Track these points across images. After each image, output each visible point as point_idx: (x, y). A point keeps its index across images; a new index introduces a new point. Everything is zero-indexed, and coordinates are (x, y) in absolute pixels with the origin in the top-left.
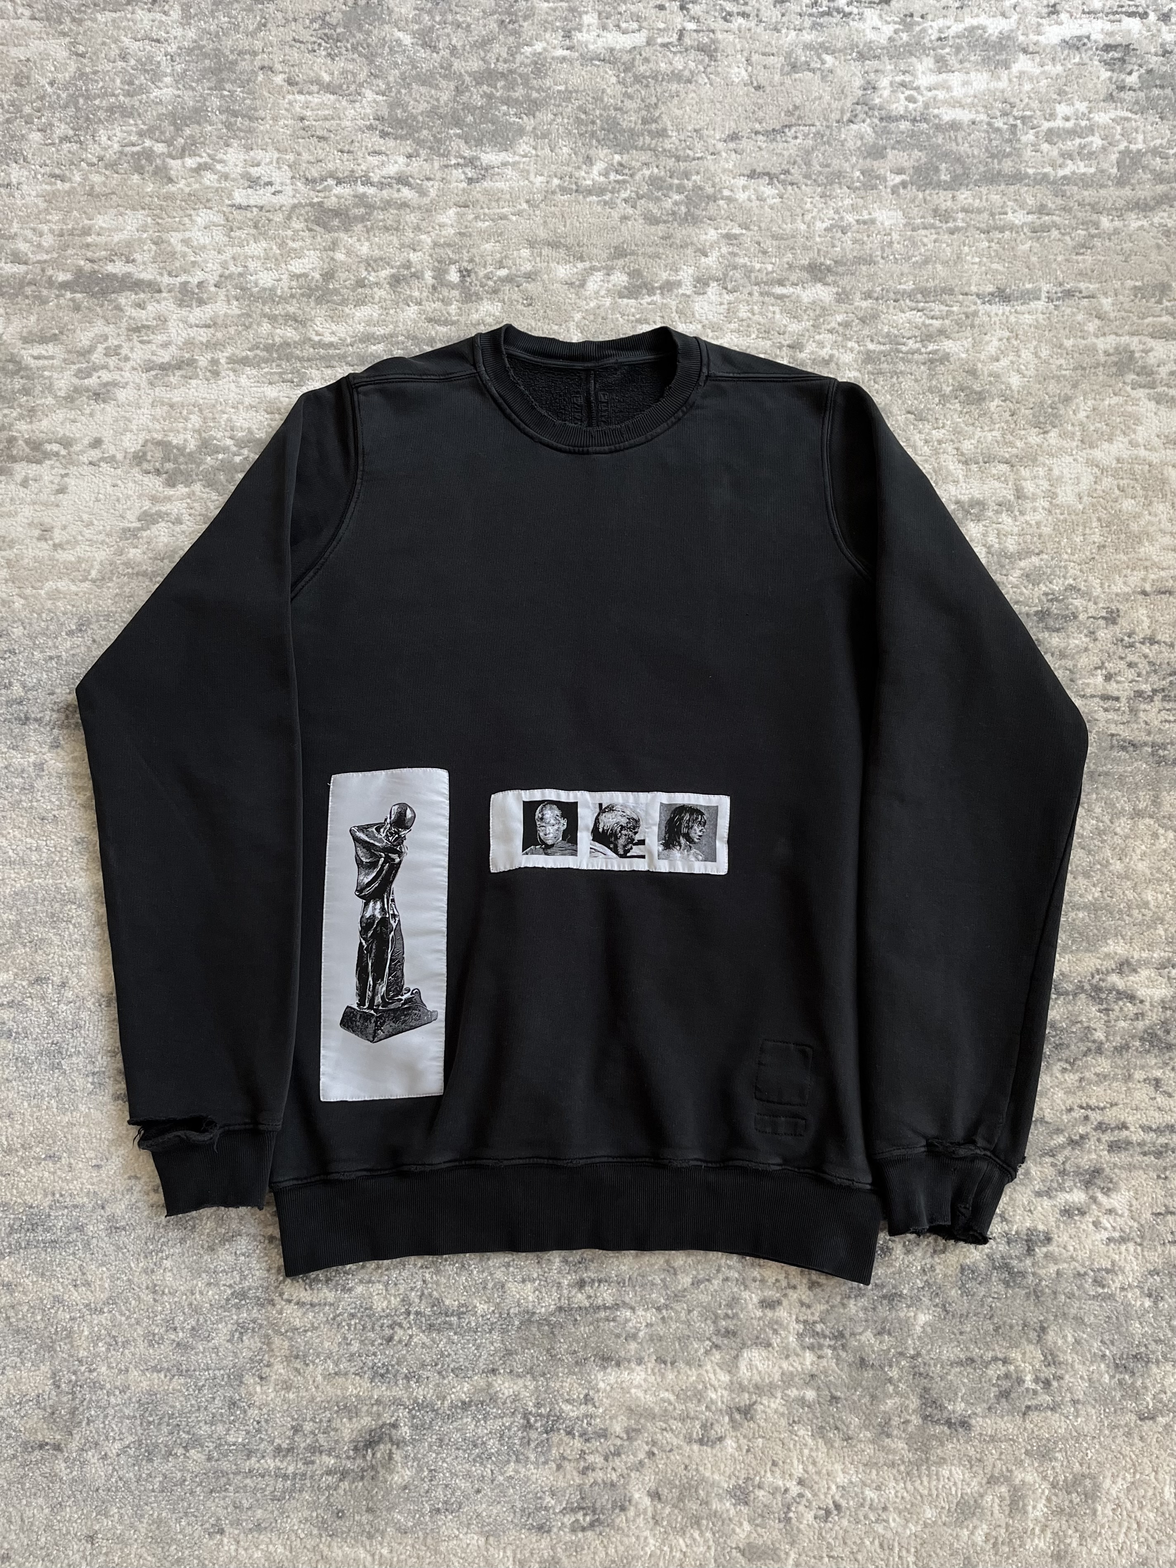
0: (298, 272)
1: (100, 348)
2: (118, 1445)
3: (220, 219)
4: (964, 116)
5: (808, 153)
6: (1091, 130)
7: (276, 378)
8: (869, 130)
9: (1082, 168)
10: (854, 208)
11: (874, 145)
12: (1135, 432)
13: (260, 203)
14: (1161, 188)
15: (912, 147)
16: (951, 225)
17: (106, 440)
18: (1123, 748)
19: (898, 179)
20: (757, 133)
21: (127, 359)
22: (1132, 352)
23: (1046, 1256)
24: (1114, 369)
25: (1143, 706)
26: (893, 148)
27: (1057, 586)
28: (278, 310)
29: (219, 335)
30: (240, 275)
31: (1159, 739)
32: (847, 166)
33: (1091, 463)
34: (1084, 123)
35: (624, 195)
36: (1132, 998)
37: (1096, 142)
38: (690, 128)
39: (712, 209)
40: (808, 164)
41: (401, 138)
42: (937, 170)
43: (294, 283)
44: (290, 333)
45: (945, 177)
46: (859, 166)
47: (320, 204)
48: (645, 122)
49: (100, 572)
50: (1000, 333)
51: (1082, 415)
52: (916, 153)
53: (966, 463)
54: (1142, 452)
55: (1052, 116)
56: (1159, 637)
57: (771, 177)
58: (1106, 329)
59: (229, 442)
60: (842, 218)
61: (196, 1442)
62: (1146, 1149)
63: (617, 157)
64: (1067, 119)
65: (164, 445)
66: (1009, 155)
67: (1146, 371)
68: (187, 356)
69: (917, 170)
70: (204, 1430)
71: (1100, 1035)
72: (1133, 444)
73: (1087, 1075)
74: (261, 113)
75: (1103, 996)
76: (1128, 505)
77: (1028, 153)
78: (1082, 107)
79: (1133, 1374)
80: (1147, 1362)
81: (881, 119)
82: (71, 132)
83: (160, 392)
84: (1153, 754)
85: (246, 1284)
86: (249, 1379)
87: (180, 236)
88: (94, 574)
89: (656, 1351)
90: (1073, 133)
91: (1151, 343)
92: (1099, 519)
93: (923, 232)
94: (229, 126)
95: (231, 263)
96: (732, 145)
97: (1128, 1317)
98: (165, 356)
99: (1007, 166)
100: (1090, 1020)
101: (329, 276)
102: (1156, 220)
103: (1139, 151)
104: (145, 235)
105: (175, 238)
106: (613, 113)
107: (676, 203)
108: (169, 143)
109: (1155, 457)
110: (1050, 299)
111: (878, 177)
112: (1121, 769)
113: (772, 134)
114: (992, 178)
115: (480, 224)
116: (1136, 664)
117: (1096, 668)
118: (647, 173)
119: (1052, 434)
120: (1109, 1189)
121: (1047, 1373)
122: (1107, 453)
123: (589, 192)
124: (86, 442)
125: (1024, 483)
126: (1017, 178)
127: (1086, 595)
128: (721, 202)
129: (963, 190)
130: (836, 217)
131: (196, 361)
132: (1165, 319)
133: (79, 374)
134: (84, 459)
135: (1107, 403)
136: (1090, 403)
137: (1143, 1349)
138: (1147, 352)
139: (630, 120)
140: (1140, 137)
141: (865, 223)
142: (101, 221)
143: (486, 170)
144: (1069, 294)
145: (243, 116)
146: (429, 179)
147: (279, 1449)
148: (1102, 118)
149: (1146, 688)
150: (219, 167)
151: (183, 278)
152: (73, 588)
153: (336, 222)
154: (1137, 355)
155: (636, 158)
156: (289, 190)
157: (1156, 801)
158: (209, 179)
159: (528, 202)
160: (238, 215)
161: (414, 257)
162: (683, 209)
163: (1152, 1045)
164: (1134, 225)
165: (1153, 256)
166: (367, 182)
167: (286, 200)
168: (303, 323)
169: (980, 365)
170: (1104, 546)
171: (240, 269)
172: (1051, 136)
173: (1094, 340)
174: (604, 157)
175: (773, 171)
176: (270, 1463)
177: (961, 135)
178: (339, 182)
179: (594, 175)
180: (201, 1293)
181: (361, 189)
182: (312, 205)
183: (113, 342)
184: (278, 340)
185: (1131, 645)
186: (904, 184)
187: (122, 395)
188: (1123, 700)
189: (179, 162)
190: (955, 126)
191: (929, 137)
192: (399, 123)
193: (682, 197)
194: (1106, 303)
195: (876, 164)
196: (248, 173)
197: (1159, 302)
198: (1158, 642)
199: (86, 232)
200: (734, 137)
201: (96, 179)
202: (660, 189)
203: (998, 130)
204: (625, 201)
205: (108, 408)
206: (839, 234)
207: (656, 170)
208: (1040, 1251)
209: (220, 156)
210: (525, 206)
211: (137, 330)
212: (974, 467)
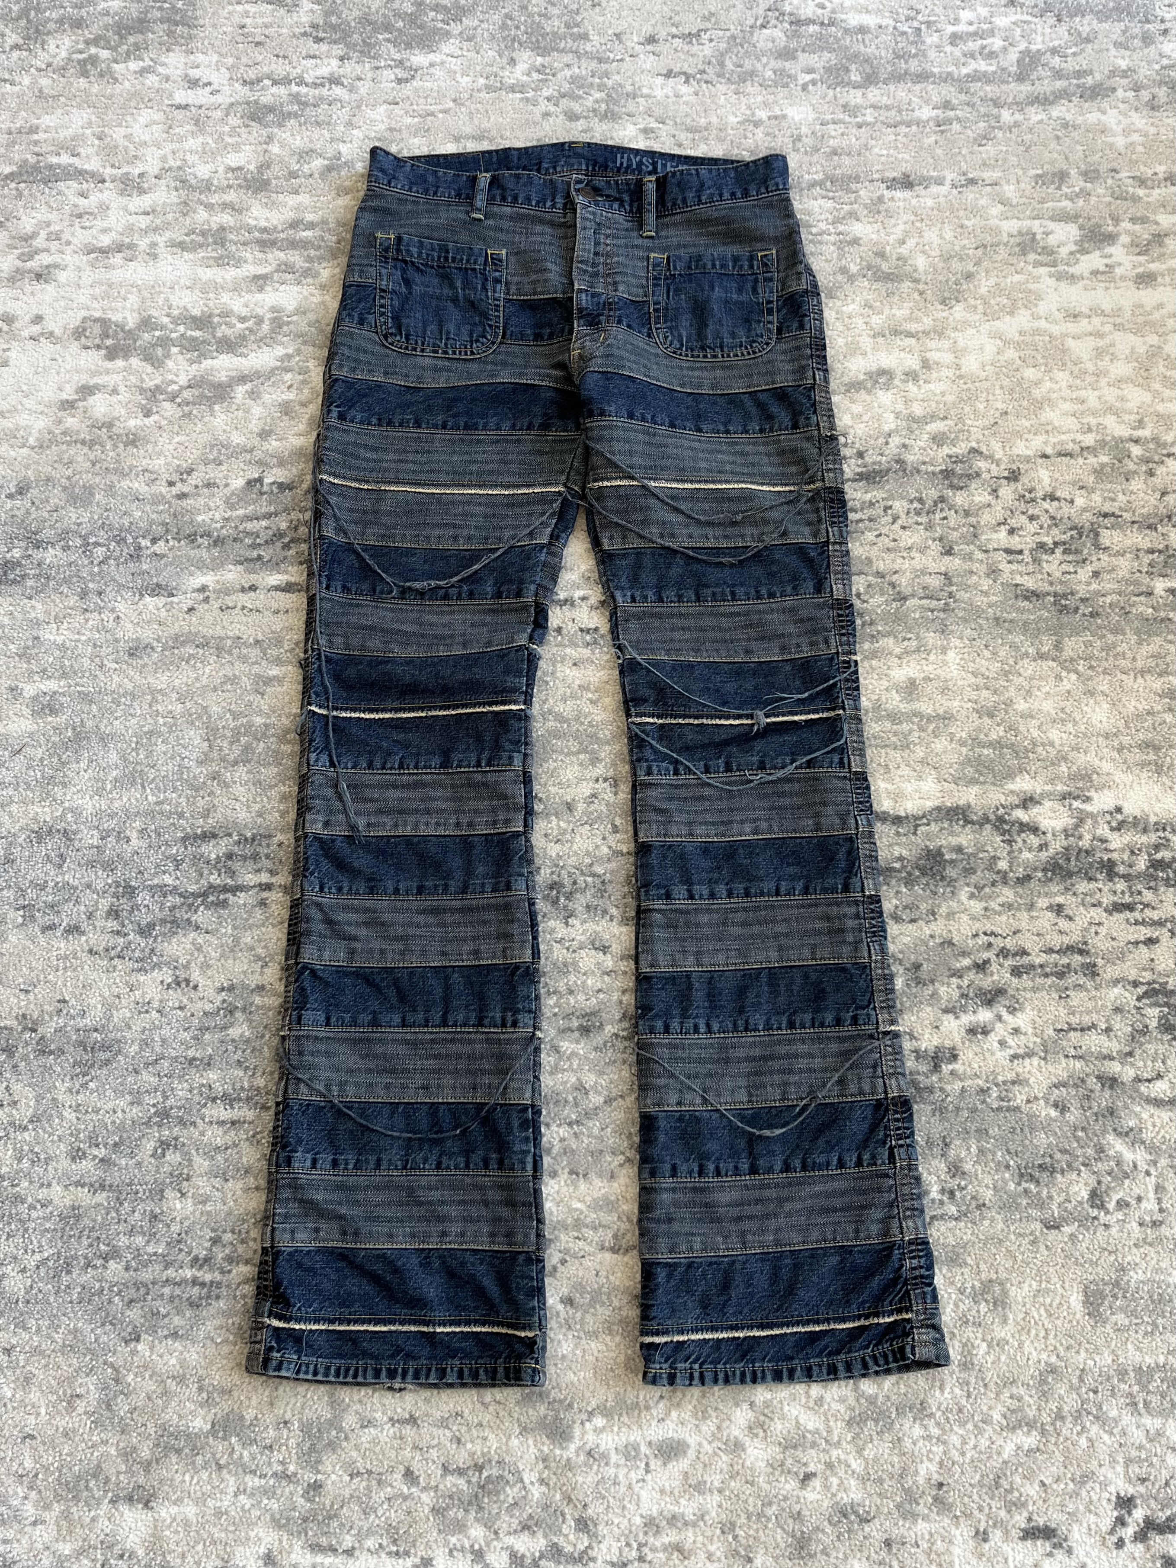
0: (233, 165)
1: (43, 234)
2: (37, 1257)
3: (159, 117)
4: (871, 21)
5: (722, 55)
6: (992, 33)
7: (212, 262)
8: (782, 35)
9: (982, 66)
10: (766, 104)
11: (785, 47)
12: (1036, 305)
13: (198, 102)
14: (1059, 84)
15: (822, 49)
16: (858, 120)
17: (47, 317)
18: (1026, 598)
19: (808, 77)
20: (674, 37)
21: (68, 243)
22: (1034, 234)
23: (952, 1073)
24: (1017, 249)
25: (1045, 557)
26: (803, 51)
27: (961, 449)
28: (215, 199)
29: (158, 222)
30: (180, 168)
31: (1059, 588)
32: (759, 66)
33: (996, 335)
34: (985, 27)
35: (546, 93)
36: (1035, 830)
37: (997, 43)
38: (610, 32)
39: (631, 107)
40: (722, 64)
41: (335, 42)
42: (848, 70)
43: (230, 175)
44: (226, 219)
45: (855, 77)
46: (771, 66)
47: (256, 102)
48: (568, 26)
49: (38, 439)
50: (905, 218)
51: (983, 290)
52: (826, 55)
53: (874, 336)
54: (1043, 324)
55: (957, 21)
56: (1058, 494)
57: (688, 78)
58: (1009, 214)
59: (166, 320)
60: (753, 114)
61: (114, 1254)
62: (1048, 970)
63: (539, 59)
64: (971, 24)
65: (104, 322)
66: (915, 55)
67: (1048, 251)
68: (127, 240)
69: (828, 70)
70: (123, 1241)
71: (1003, 865)
72: (1036, 317)
73: (993, 905)
74: (201, 22)
75: (1006, 827)
76: (1030, 373)
77: (932, 54)
78: (983, 11)
79: (1038, 1182)
80: (1052, 1173)
81: (791, 23)
82: (21, 41)
83: (100, 274)
84: (1055, 603)
85: (168, 1103)
86: (169, 1194)
87: (122, 131)
88: (32, 441)
89: (569, 1163)
90: (975, 35)
91: (1052, 225)
92: (1002, 388)
93: (831, 127)
94: (170, 33)
95: (170, 157)
96: (649, 48)
97: (1032, 1129)
98: (106, 241)
99: (914, 66)
100: (995, 850)
101: (264, 166)
102: (1055, 114)
103: (1038, 51)
104: (88, 132)
105: (118, 134)
106: (537, 18)
107: (597, 101)
108: (113, 49)
109: (1055, 330)
110: (954, 186)
111: (789, 76)
112: (1024, 617)
113: (690, 37)
114: (899, 77)
115: (409, 120)
116: (1038, 517)
117: (999, 524)
118: (568, 73)
119: (957, 308)
120: (1015, 1009)
121: (953, 1183)
122: (1011, 326)
123: (512, 89)
124: (27, 318)
125: (928, 355)
126: (922, 77)
127: (990, 458)
128: (640, 100)
129: (872, 88)
130: (748, 112)
131: (136, 245)
132: (1066, 204)
133: (22, 258)
134: (25, 333)
135: (1009, 280)
136: (992, 281)
137: (1048, 1160)
138: (1047, 234)
139: (555, 25)
140: (1039, 39)
141: (776, 118)
142: (47, 120)
143: (416, 71)
144: (972, 182)
145: (183, 25)
146: (360, 79)
147: (196, 1259)
148: (1002, 22)
149: (1049, 540)
150: (161, 69)
151: (124, 170)
152: (13, 453)
153: (270, 117)
154: (1038, 237)
155: (557, 60)
156: (226, 89)
157: (1058, 646)
158: (152, 80)
159: (454, 101)
160: (179, 115)
161: (344, 149)
162: (603, 106)
163: (1054, 873)
164: (1035, 118)
165: (1053, 145)
166: (301, 82)
167: (222, 99)
168: (240, 211)
169: (888, 248)
170: (1006, 413)
171: (179, 163)
172: (955, 39)
173: (997, 221)
174: (526, 59)
175: (690, 71)
176: (188, 1273)
177: (868, 37)
178: (275, 83)
179: (518, 74)
180: (123, 1111)
181: (294, 88)
182: (248, 103)
183: (55, 228)
184: (215, 227)
185: (1033, 500)
186: (814, 82)
187: (62, 276)
188: (1026, 552)
189: (123, 65)
190: (862, 30)
191: (837, 40)
192: (334, 28)
193: (603, 95)
194: (1009, 190)
195: (787, 65)
196: (186, 75)
197: (1059, 188)
198: (1058, 499)
199: (34, 130)
200: (651, 40)
201: (44, 82)
202: (581, 87)
203: (904, 33)
204: (548, 99)
205: (50, 288)
206: (751, 127)
207: (577, 71)
208: (946, 1068)
209: (163, 59)
210: (451, 105)
211: (80, 216)
212: (880, 340)
